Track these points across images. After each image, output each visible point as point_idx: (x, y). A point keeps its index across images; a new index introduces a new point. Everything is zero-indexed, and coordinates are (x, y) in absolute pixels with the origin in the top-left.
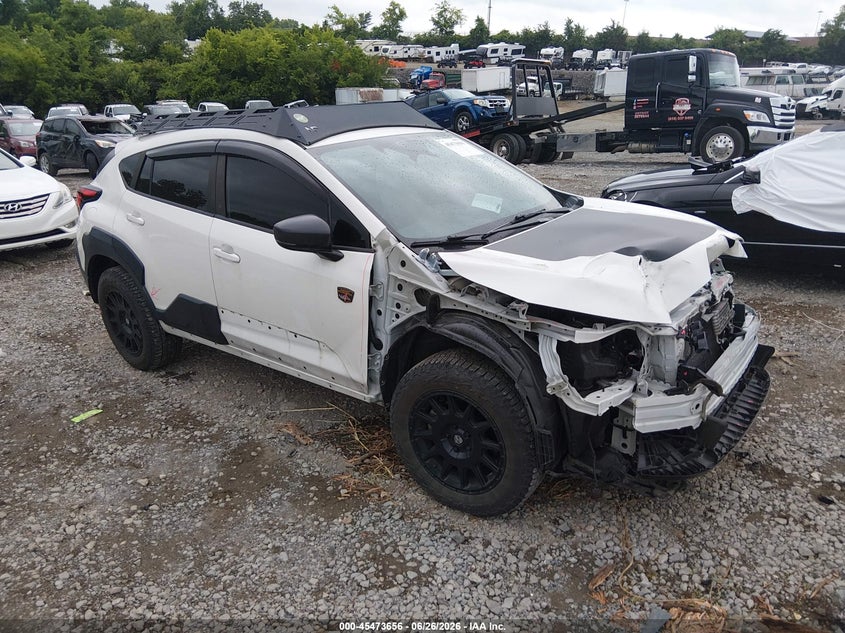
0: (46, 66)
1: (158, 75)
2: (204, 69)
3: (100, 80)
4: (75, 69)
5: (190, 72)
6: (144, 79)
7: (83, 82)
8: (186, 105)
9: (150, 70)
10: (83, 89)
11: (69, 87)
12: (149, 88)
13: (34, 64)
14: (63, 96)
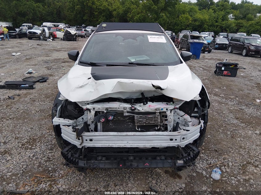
0: (208, 21)
1: (241, 25)
2: (258, 23)
3: (222, 25)
4: (217, 22)
5: (252, 24)
6: (236, 26)
7: (217, 26)
8: (245, 34)
9: (239, 23)
10: (216, 28)
11: (213, 27)
12: (236, 29)
13: (205, 20)
14: (210, 30)
